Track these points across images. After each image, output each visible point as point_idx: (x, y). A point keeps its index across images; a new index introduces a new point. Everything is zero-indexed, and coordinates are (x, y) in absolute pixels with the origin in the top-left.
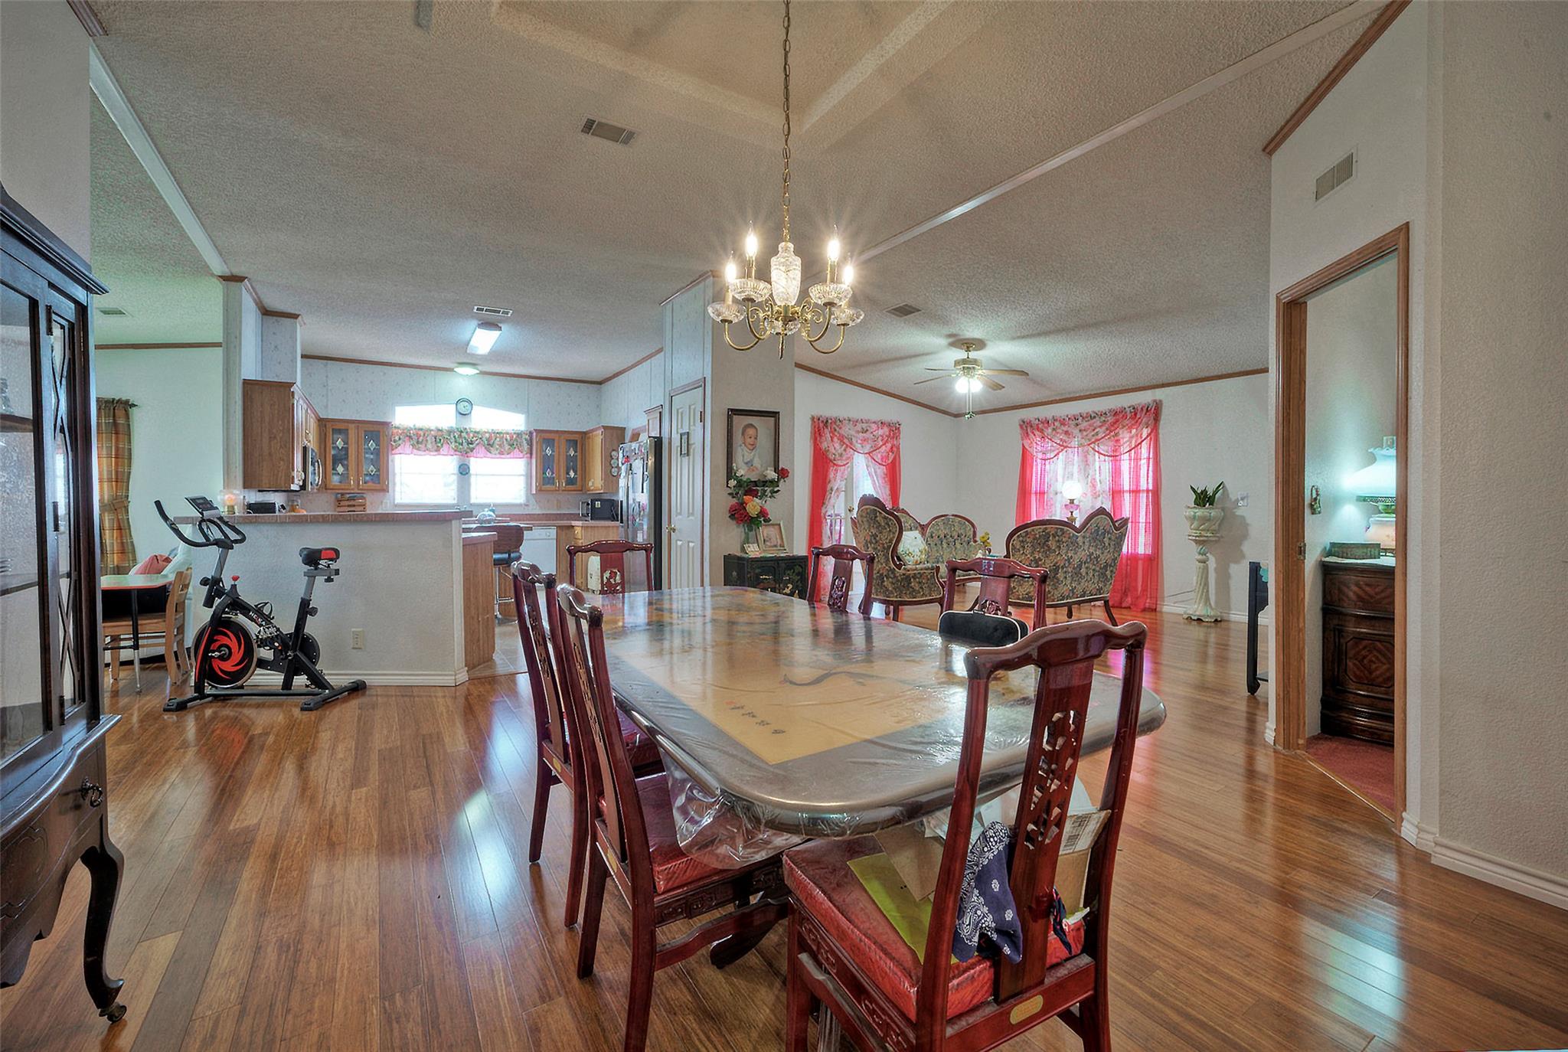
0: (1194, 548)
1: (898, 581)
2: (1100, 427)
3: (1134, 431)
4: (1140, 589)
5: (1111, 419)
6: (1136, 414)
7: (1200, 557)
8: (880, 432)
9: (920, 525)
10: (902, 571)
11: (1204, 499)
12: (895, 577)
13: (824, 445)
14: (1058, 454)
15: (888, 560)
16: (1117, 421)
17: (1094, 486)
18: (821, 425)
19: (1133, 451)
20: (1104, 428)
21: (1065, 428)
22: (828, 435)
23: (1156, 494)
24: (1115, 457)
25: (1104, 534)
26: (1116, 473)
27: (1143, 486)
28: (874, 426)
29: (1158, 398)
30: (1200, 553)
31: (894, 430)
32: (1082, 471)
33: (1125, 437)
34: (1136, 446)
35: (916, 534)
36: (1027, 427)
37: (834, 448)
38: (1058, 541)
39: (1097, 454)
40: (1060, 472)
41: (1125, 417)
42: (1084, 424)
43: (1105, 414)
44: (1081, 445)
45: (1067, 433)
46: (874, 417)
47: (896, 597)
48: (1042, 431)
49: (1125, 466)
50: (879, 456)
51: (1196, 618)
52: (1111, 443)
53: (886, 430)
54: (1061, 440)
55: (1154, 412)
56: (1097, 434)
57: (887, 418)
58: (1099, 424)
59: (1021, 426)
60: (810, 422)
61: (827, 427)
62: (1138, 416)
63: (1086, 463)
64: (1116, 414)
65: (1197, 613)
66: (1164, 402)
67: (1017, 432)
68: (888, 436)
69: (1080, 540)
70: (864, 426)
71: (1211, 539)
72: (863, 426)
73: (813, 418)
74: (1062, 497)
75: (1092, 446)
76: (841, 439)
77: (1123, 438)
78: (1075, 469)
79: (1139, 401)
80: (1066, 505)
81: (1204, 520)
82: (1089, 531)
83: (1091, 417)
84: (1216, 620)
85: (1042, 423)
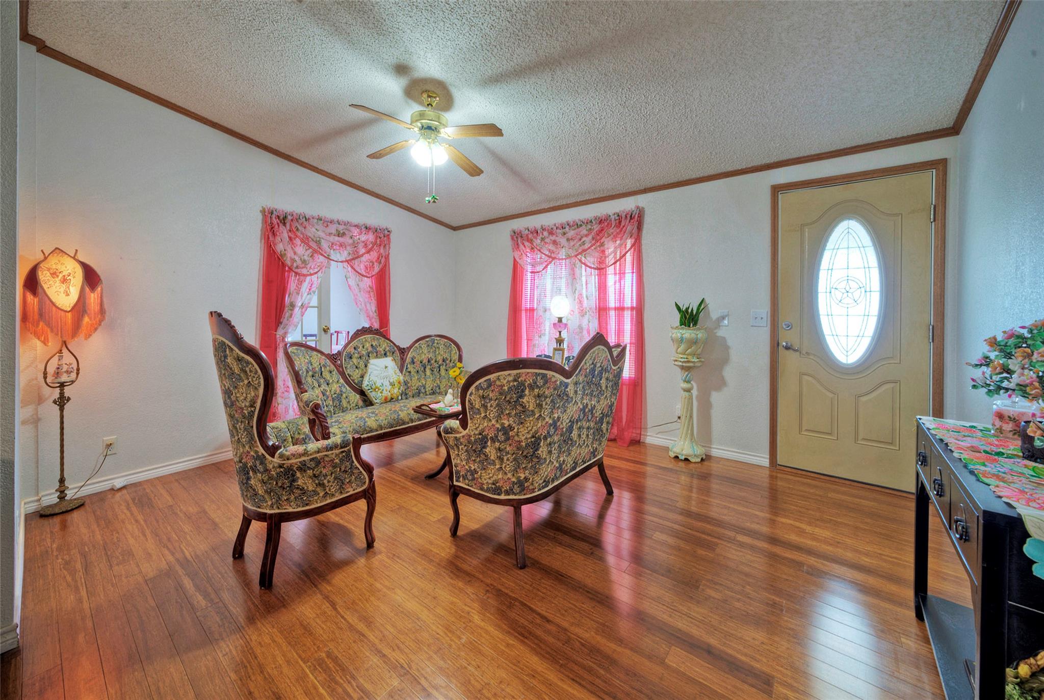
0: (679, 375)
1: (271, 478)
2: (587, 236)
3: (618, 242)
4: (624, 420)
5: (596, 228)
6: (620, 222)
7: (685, 385)
8: (363, 238)
9: (398, 347)
10: (276, 460)
11: (689, 318)
12: (266, 470)
13: (280, 247)
14: (546, 267)
15: (252, 438)
16: (602, 230)
17: (581, 302)
18: (275, 221)
19: (618, 263)
20: (590, 237)
21: (553, 238)
22: (285, 235)
23: (639, 311)
24: (601, 270)
25: (601, 373)
26: (602, 288)
27: (628, 303)
28: (356, 232)
29: (640, 205)
30: (685, 381)
31: (382, 237)
32: (570, 286)
33: (611, 247)
34: (621, 258)
35: (389, 363)
36: (517, 237)
37: (294, 253)
38: (539, 396)
39: (583, 266)
40: (549, 286)
41: (609, 225)
42: (571, 233)
43: (591, 222)
44: (568, 257)
45: (555, 243)
46: (355, 221)
47: (272, 507)
48: (530, 241)
49: (611, 279)
50: (362, 266)
51: (683, 458)
52: (597, 254)
53: (371, 237)
54: (549, 250)
55: (637, 219)
56: (584, 243)
57: (373, 222)
58: (585, 232)
59: (512, 238)
60: (260, 217)
61: (284, 224)
62: (623, 224)
63: (573, 276)
64: (601, 222)
65: (684, 452)
66: (646, 210)
67: (508, 242)
68: (374, 244)
69: (570, 389)
70: (341, 228)
71: (696, 364)
72: (343, 230)
73: (263, 212)
74: (551, 314)
75: (579, 257)
76: (306, 241)
77: (608, 249)
78: (563, 283)
79: (622, 209)
80: (554, 324)
81: (693, 342)
82: (583, 372)
83: (577, 225)
84: (702, 460)
85: (532, 233)
